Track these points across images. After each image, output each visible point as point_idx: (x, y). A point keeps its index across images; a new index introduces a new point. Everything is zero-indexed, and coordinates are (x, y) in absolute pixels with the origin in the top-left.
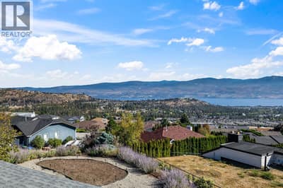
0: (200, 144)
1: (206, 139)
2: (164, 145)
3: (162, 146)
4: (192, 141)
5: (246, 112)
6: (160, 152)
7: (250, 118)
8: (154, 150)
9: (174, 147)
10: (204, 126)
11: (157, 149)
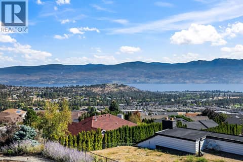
0: (133, 133)
1: (139, 127)
2: (95, 137)
3: (93, 138)
4: (125, 130)
5: (175, 97)
6: (90, 144)
7: (179, 103)
8: (84, 143)
9: (106, 138)
10: (135, 113)
11: (87, 142)
